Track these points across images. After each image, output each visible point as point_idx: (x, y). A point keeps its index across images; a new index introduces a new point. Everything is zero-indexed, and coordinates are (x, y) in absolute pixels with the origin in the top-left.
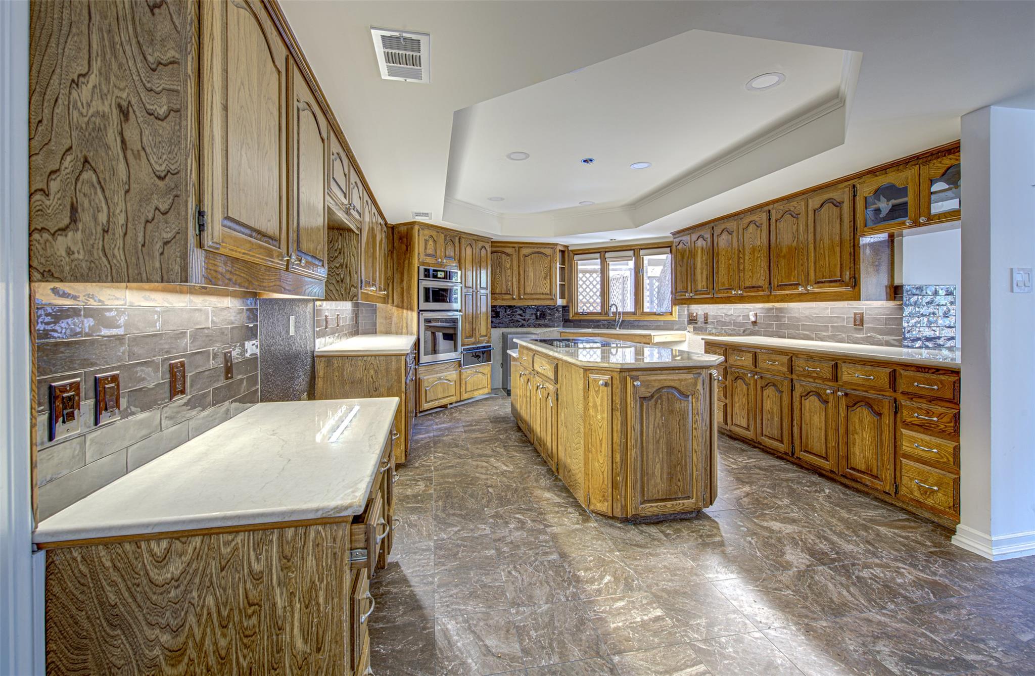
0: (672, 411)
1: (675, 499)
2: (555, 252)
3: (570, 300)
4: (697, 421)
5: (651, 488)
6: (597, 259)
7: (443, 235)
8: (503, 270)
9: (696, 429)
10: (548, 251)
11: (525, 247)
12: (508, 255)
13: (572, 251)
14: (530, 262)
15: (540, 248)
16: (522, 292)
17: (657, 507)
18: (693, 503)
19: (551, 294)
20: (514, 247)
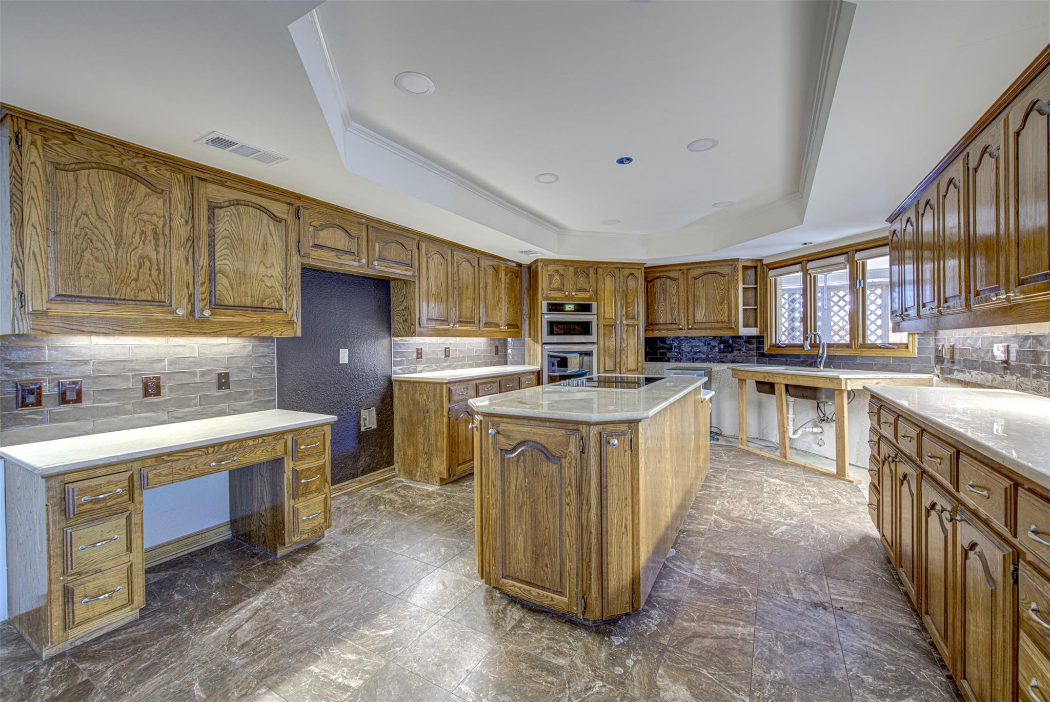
0: (537, 474)
1: (544, 588)
2: (735, 270)
3: (765, 327)
4: (569, 494)
5: (513, 562)
6: (797, 272)
7: (573, 268)
8: (668, 297)
9: (568, 504)
10: (725, 270)
11: (694, 268)
12: (674, 280)
13: (767, 265)
14: (701, 285)
15: (715, 266)
16: (691, 321)
17: (520, 588)
18: (565, 603)
19: (729, 321)
20: (680, 270)
